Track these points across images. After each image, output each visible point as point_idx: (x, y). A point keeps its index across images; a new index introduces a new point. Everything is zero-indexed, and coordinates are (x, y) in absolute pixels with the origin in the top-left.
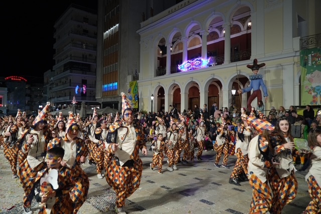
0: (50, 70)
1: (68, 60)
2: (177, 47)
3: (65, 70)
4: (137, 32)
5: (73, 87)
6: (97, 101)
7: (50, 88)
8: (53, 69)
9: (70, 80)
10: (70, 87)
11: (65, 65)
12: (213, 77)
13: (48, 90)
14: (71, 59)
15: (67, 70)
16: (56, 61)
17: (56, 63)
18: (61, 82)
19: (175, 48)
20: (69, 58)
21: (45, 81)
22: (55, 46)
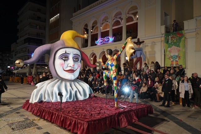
0: (15, 43)
1: (27, 36)
2: (96, 29)
3: (25, 43)
4: (71, 19)
5: (30, 54)
6: (46, 63)
7: (15, 55)
8: (17, 42)
9: (29, 49)
10: (28, 54)
11: (25, 40)
12: (116, 49)
13: (14, 56)
14: (29, 36)
15: (26, 43)
16: (19, 37)
17: (19, 38)
18: (22, 51)
19: (95, 30)
20: (28, 35)
21: (12, 50)
22: (18, 27)
